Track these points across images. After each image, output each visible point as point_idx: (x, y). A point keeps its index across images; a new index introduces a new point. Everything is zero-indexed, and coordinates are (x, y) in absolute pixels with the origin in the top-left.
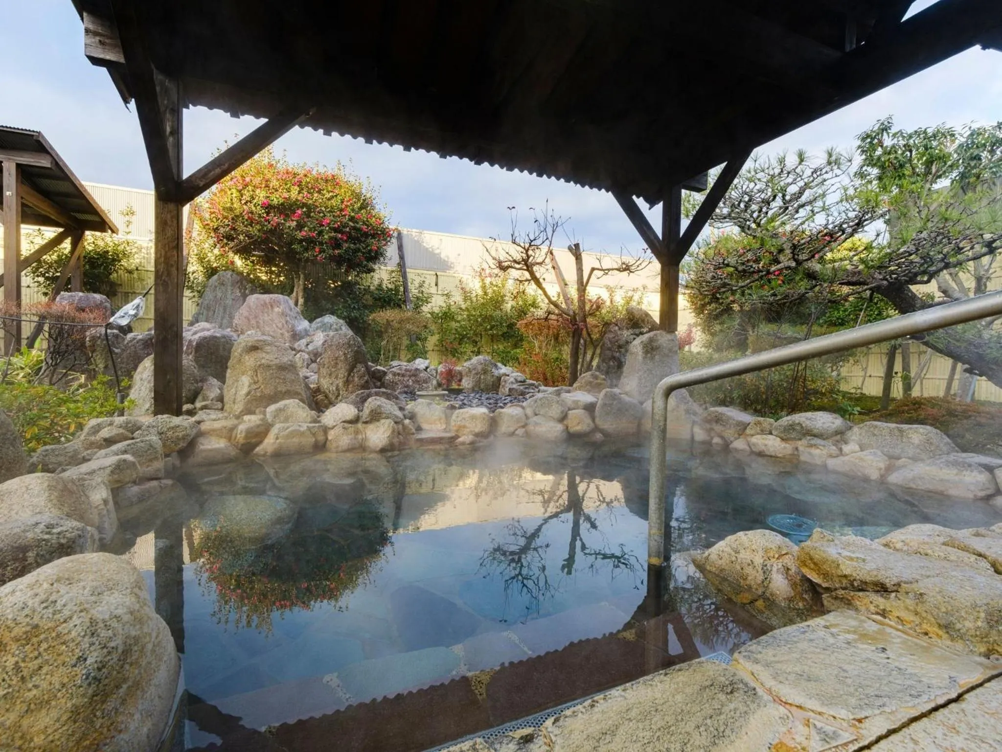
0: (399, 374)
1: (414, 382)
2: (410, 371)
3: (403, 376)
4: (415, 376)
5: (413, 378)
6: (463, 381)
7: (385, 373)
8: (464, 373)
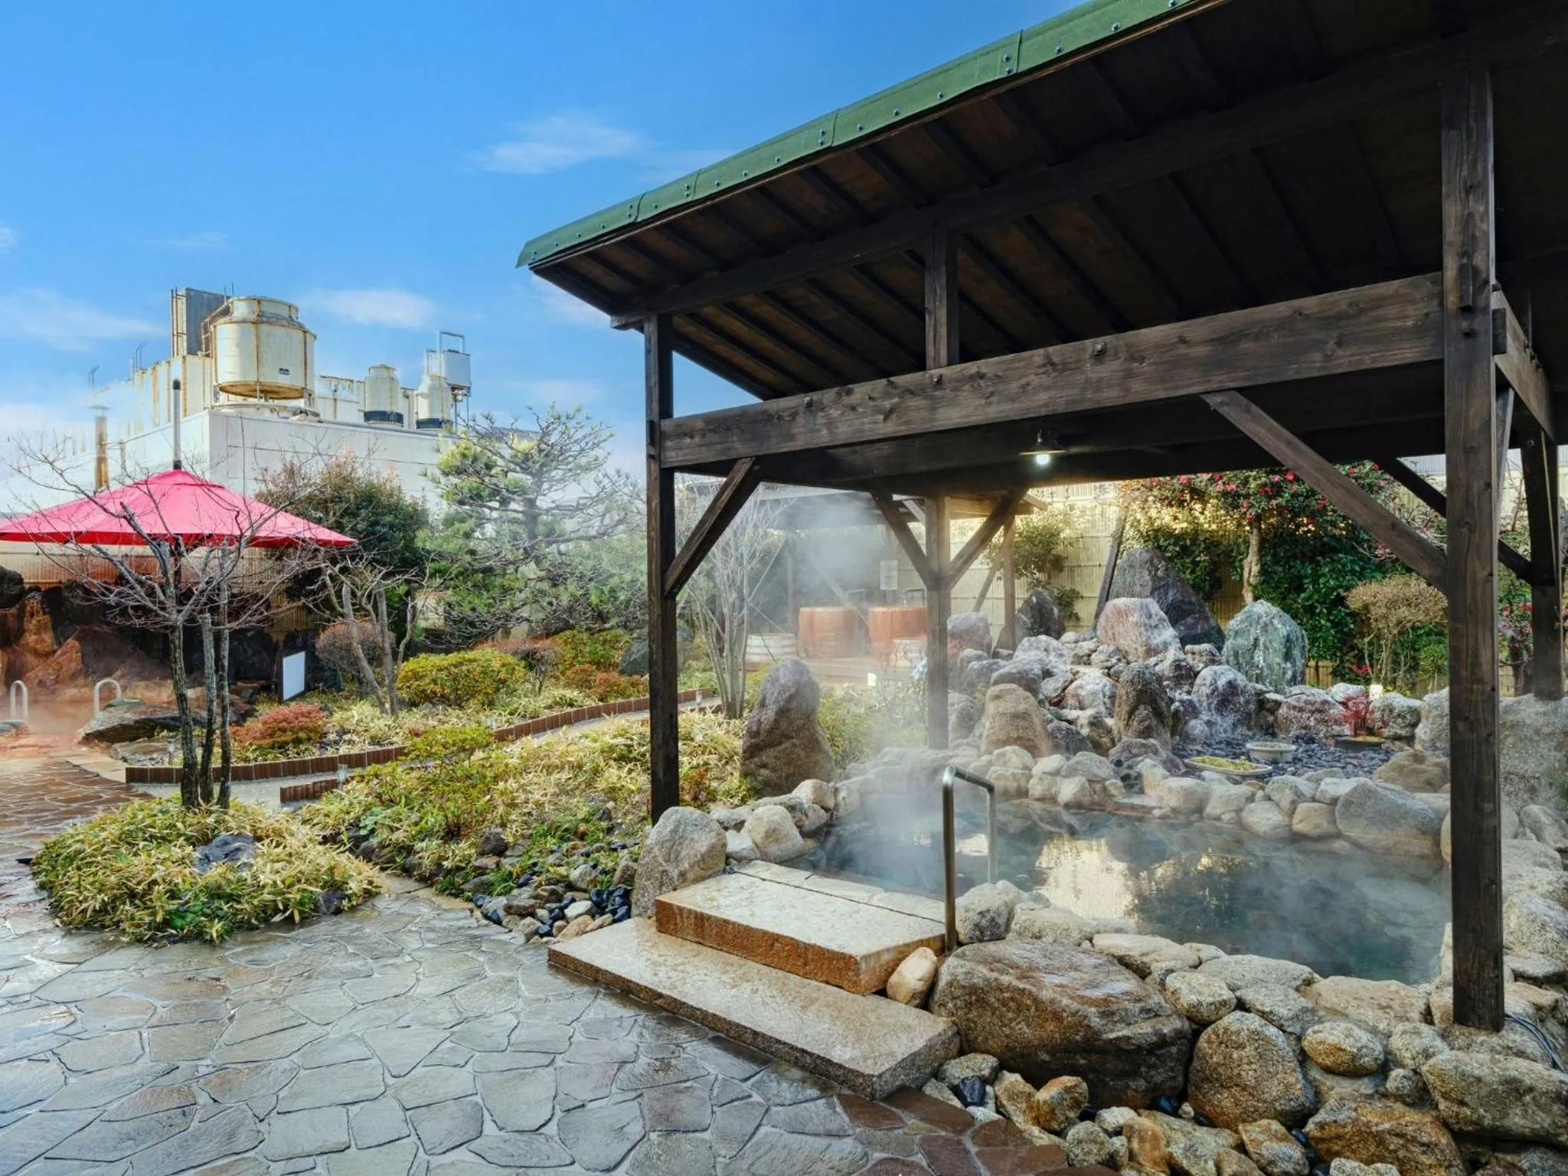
0: (1294, 708)
1: (1318, 722)
2: (1312, 704)
3: (1301, 710)
4: (1319, 711)
5: (1318, 716)
6: (1421, 726)
7: (1278, 704)
8: (1423, 714)
